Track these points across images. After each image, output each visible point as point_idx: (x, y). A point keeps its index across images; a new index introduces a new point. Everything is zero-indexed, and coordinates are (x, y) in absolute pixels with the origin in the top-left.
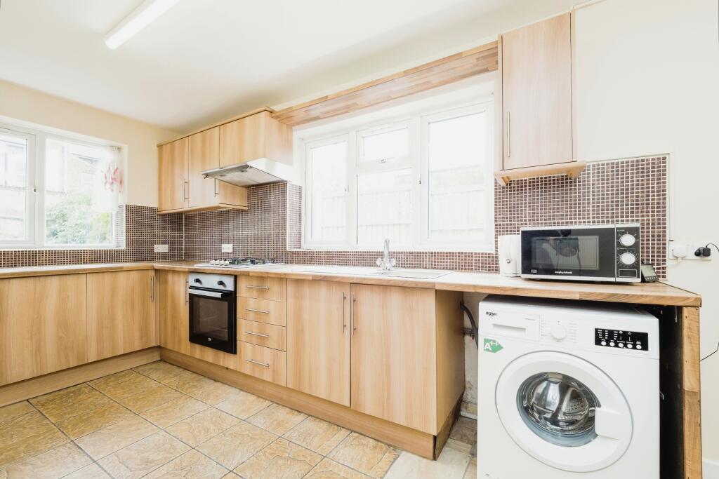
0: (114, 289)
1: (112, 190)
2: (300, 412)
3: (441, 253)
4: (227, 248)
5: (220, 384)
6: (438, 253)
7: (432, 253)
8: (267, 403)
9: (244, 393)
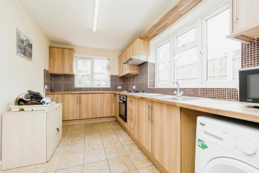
0: (104, 98)
1: (108, 71)
2: (140, 149)
3: (207, 89)
4: (134, 87)
5: (125, 132)
6: (205, 89)
7: (202, 89)
8: (133, 142)
9: (129, 137)
